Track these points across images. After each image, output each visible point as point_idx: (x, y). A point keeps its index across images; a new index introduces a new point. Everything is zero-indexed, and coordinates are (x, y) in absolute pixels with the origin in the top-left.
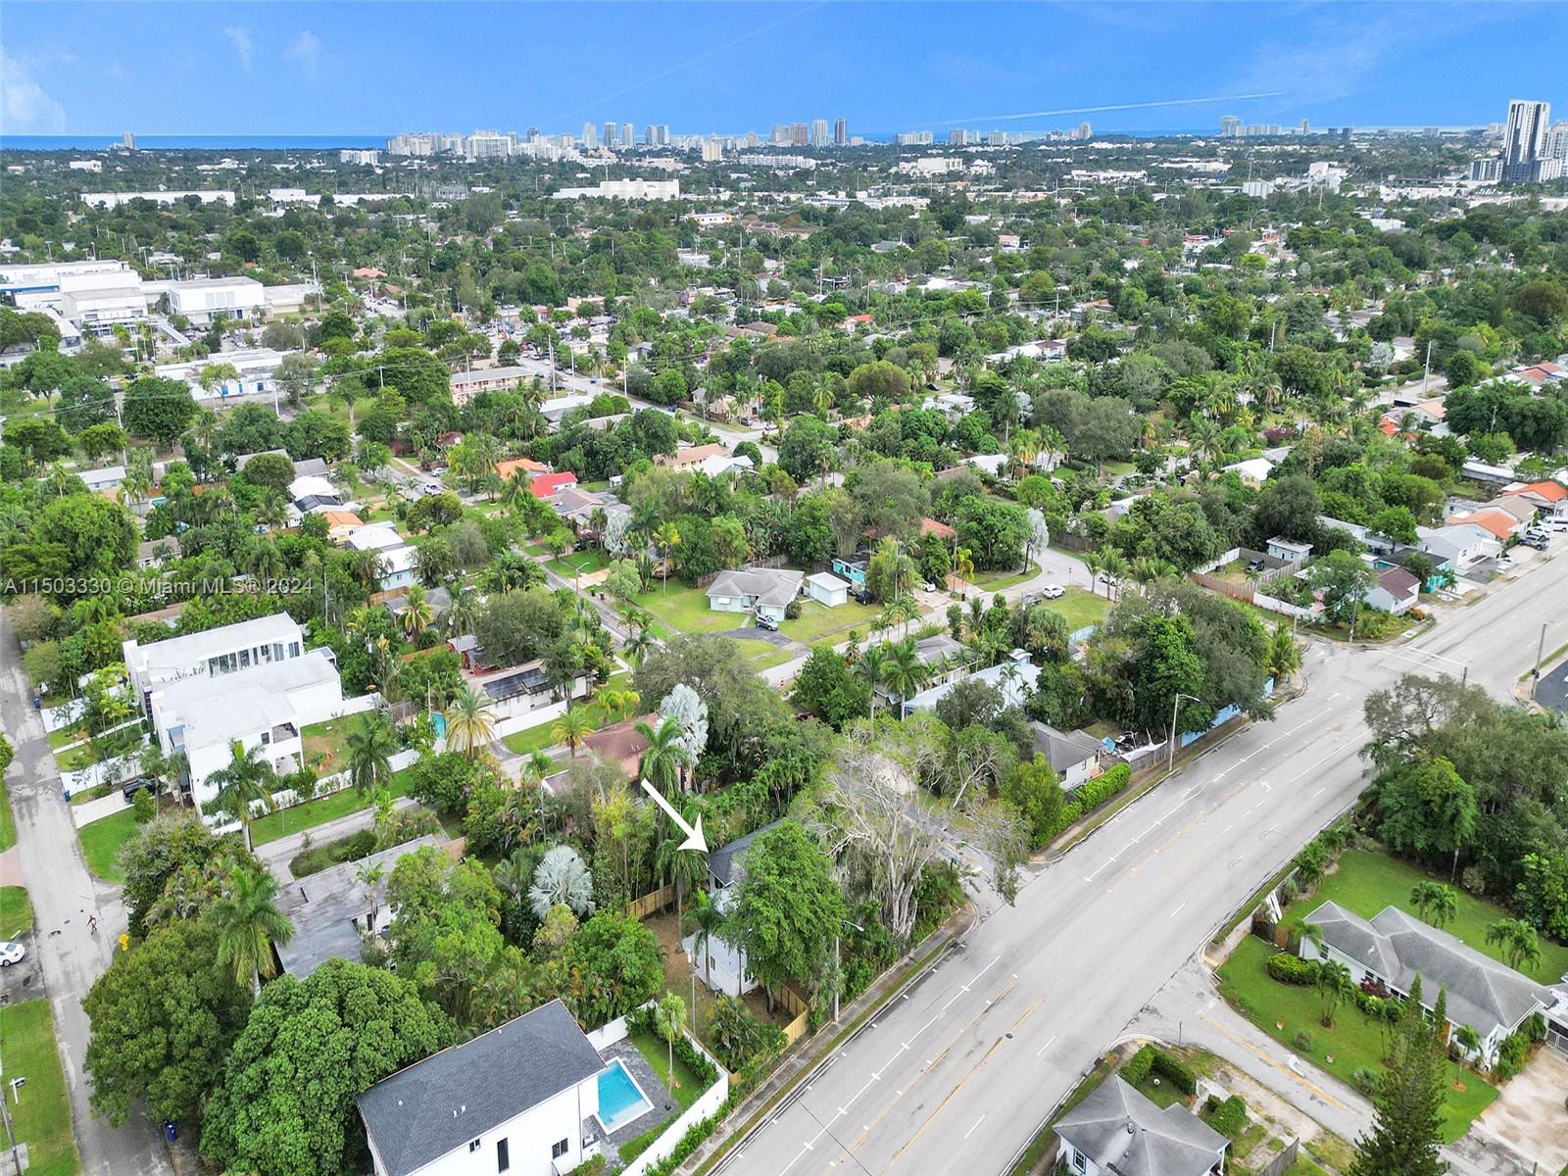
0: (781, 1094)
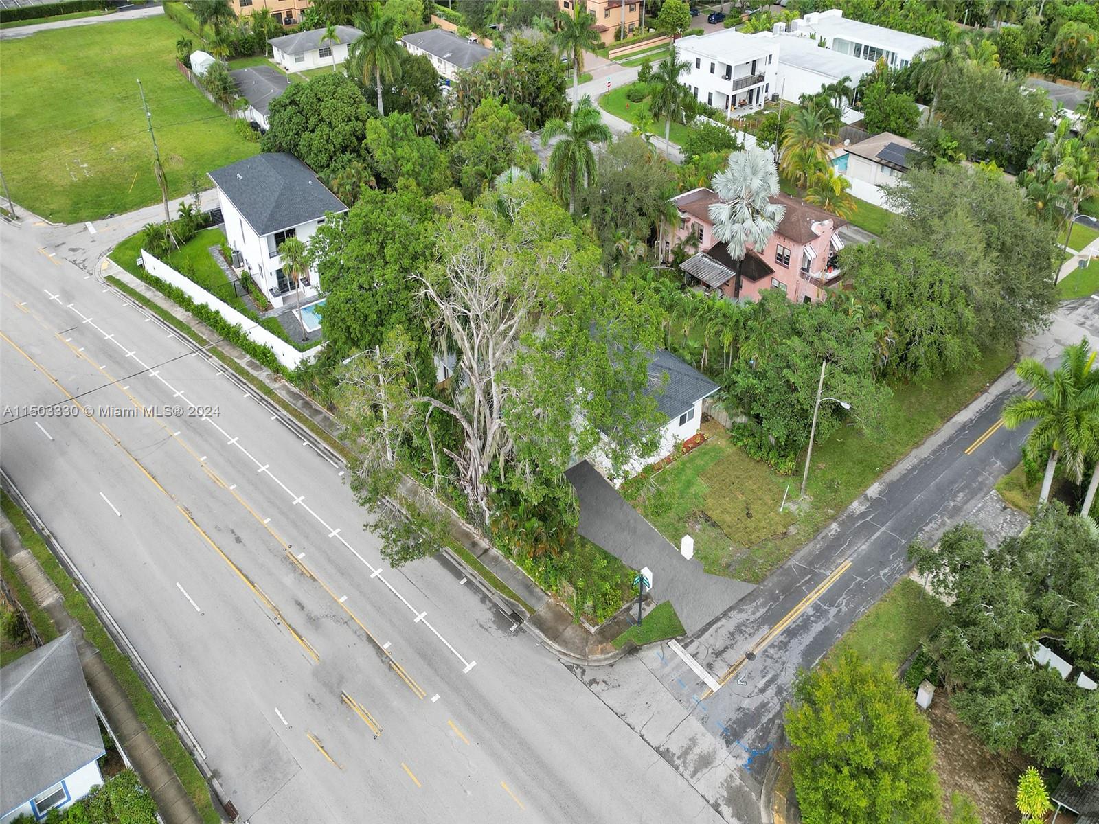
0: (306, 422)
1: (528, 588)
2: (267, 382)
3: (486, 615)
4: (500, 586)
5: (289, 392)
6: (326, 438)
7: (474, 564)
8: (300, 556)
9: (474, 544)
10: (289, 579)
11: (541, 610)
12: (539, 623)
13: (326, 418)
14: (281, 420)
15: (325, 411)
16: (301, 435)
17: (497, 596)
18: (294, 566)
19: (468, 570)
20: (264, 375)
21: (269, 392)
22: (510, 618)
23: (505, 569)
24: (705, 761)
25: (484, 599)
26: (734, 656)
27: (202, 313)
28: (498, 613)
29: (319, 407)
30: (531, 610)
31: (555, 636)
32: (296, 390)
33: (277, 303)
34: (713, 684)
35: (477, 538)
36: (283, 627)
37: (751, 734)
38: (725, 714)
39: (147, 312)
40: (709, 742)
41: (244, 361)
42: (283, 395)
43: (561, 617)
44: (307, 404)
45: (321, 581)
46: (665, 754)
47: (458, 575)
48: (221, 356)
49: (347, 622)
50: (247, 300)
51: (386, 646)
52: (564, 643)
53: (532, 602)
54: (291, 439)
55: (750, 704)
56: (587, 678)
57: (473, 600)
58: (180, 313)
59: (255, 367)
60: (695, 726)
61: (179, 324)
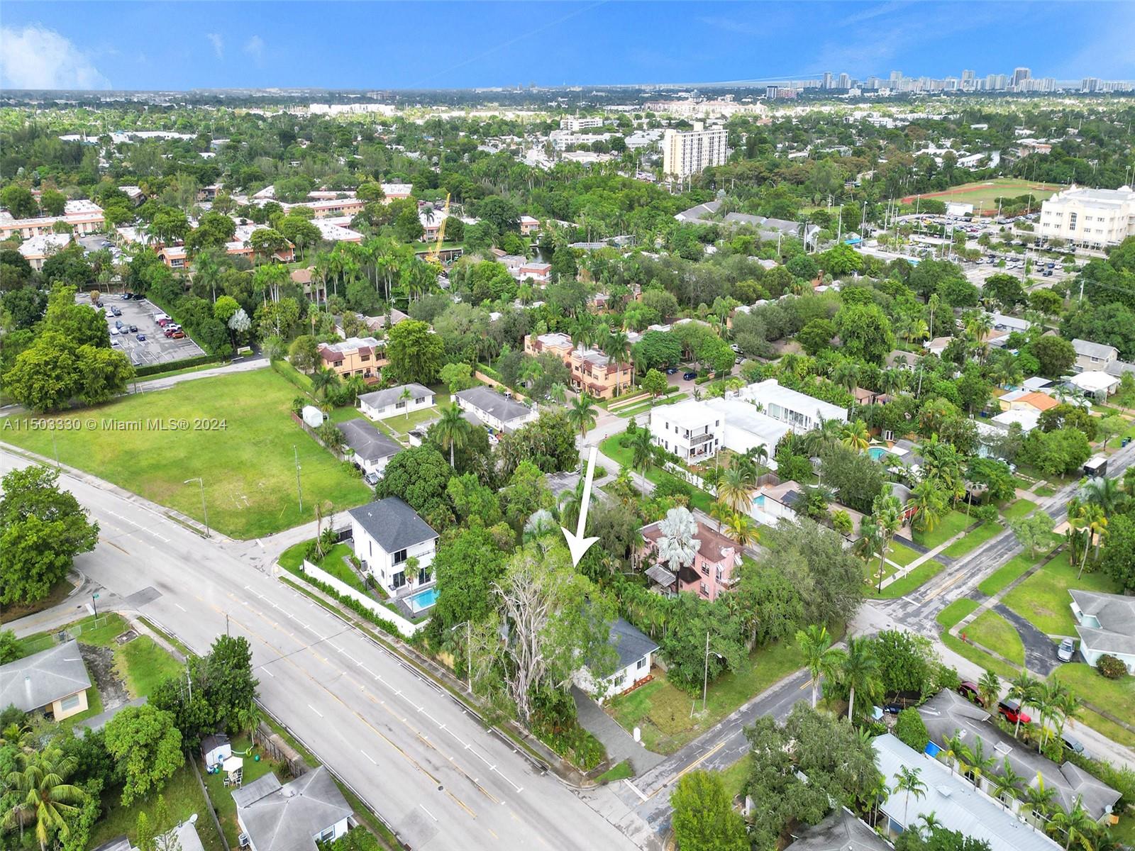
0: (418, 666)
1: (551, 755)
2: (392, 643)
3: (528, 767)
4: (536, 754)
5: (406, 649)
6: (432, 676)
7: (520, 742)
8: (426, 738)
9: (520, 733)
10: (421, 749)
11: (557, 765)
12: (556, 771)
13: (430, 665)
14: (404, 666)
15: (429, 660)
16: (417, 674)
17: (533, 758)
18: (423, 743)
19: (517, 746)
20: (390, 639)
21: (395, 649)
22: (543, 769)
23: (537, 745)
24: (638, 830)
25: (527, 759)
26: (656, 786)
27: (346, 601)
28: (534, 766)
29: (426, 658)
30: (552, 765)
31: (564, 776)
32: (411, 648)
33: (393, 594)
34: (644, 798)
35: (522, 730)
36: (423, 773)
37: (661, 819)
38: (651, 810)
39: (310, 600)
40: (639, 822)
41: (377, 631)
42: (403, 651)
43: (567, 768)
44: (418, 656)
45: (439, 749)
46: (619, 827)
47: (512, 748)
48: (363, 629)
49: (455, 769)
50: (373, 591)
51: (476, 780)
52: (570, 780)
53: (552, 761)
54: (411, 677)
55: (662, 807)
56: (581, 796)
57: (520, 761)
58: (331, 601)
59: (384, 635)
60: (634, 816)
61: (332, 608)
